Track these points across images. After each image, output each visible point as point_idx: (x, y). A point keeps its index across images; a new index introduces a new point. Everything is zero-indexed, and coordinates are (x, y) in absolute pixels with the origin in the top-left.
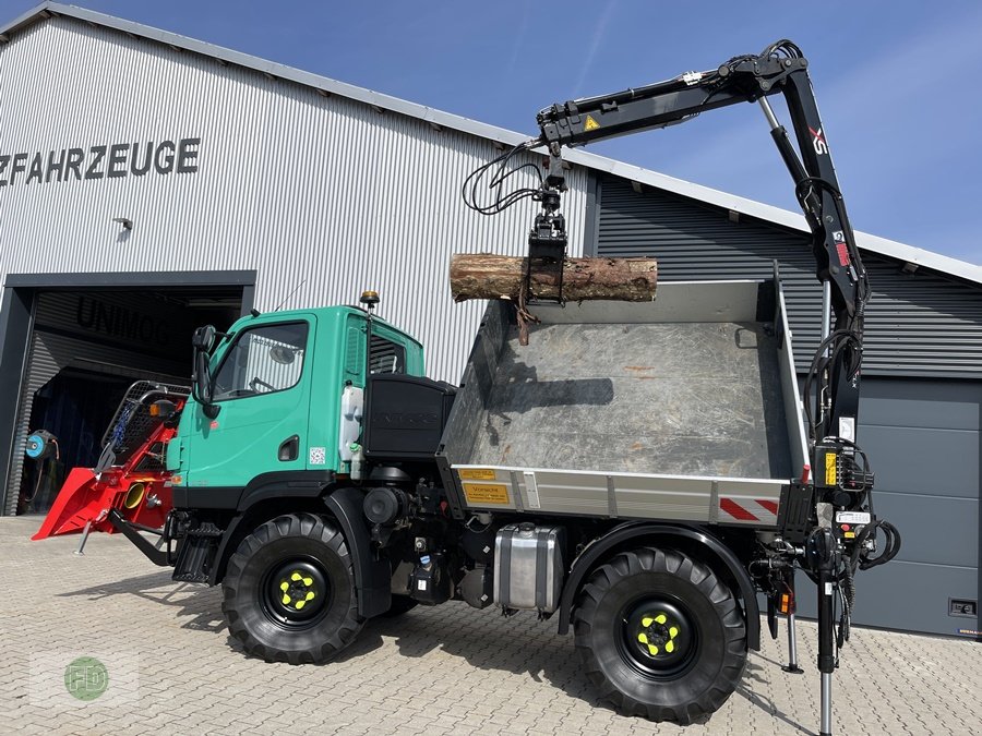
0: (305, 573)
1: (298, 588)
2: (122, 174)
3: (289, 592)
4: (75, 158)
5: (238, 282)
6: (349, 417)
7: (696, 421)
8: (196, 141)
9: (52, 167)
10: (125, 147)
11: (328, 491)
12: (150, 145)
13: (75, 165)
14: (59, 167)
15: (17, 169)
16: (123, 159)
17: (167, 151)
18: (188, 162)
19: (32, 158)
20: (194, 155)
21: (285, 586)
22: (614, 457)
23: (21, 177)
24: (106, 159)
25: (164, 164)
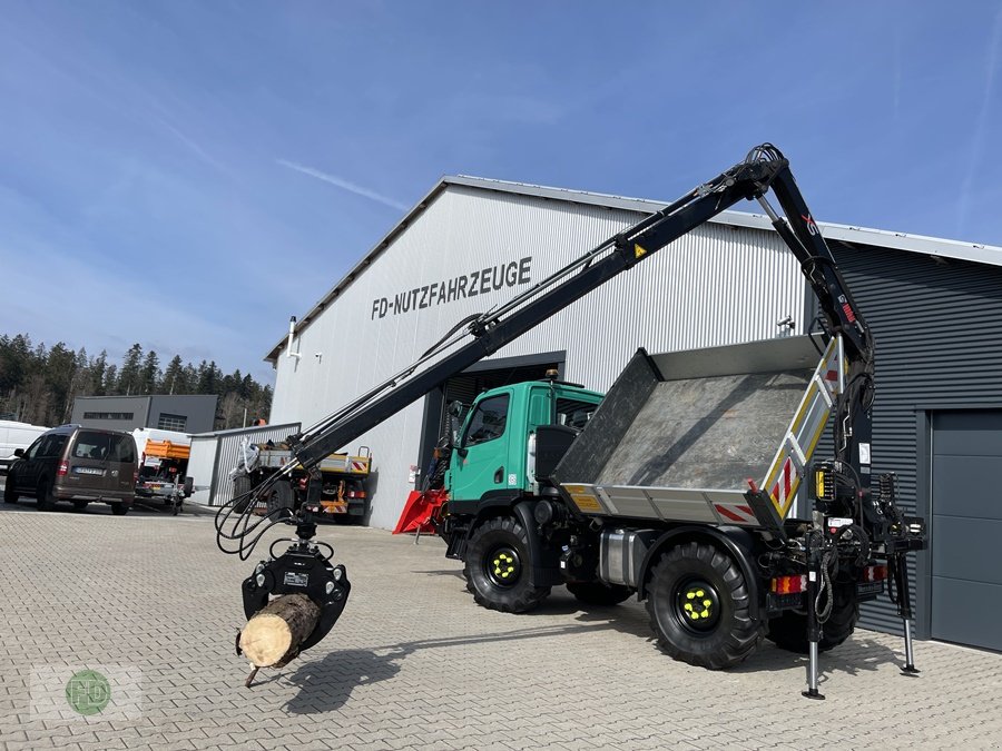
0: (509, 555)
1: (504, 564)
2: (488, 290)
3: (499, 566)
4: (463, 283)
5: (555, 360)
6: (532, 454)
7: (747, 450)
8: (529, 259)
9: (451, 291)
10: (489, 271)
11: (518, 501)
12: (503, 266)
13: (462, 288)
14: (454, 290)
15: (433, 295)
16: (488, 279)
17: (513, 270)
18: (525, 275)
19: (440, 286)
20: (528, 269)
21: (496, 562)
22: (682, 478)
23: (435, 299)
24: (479, 281)
25: (511, 279)
